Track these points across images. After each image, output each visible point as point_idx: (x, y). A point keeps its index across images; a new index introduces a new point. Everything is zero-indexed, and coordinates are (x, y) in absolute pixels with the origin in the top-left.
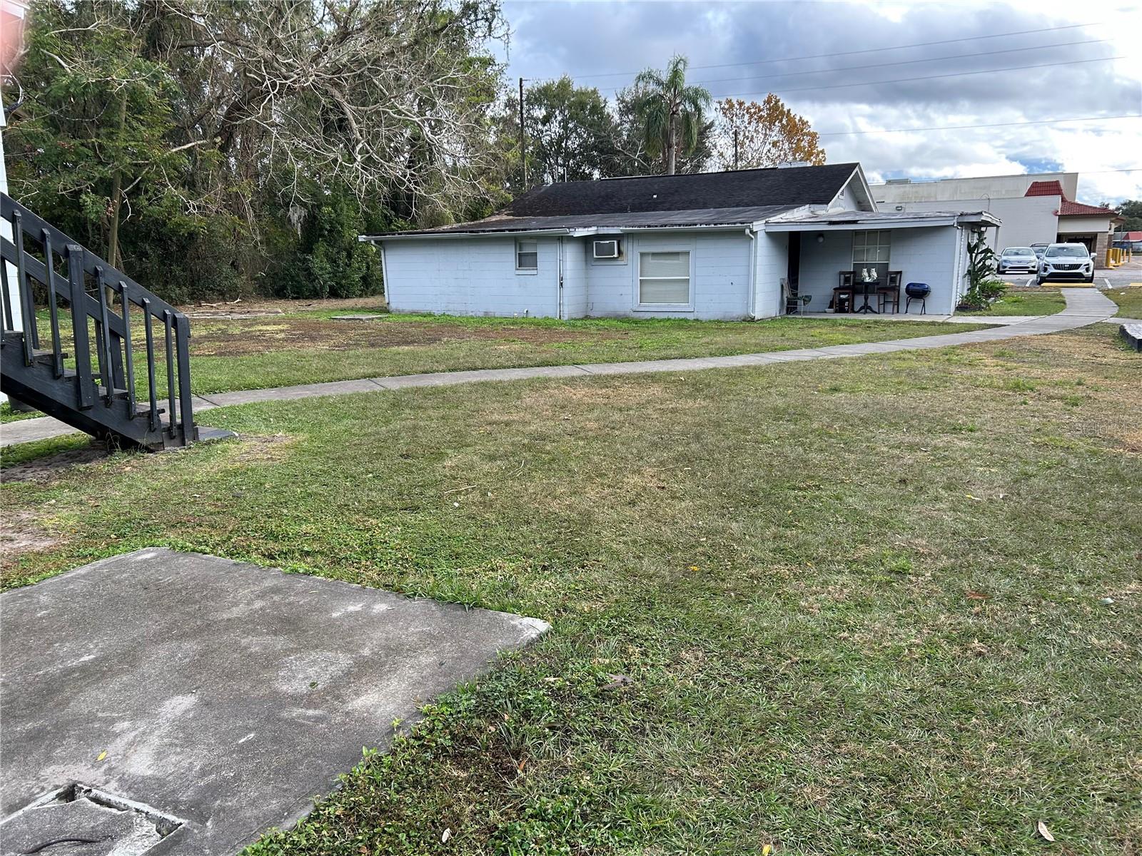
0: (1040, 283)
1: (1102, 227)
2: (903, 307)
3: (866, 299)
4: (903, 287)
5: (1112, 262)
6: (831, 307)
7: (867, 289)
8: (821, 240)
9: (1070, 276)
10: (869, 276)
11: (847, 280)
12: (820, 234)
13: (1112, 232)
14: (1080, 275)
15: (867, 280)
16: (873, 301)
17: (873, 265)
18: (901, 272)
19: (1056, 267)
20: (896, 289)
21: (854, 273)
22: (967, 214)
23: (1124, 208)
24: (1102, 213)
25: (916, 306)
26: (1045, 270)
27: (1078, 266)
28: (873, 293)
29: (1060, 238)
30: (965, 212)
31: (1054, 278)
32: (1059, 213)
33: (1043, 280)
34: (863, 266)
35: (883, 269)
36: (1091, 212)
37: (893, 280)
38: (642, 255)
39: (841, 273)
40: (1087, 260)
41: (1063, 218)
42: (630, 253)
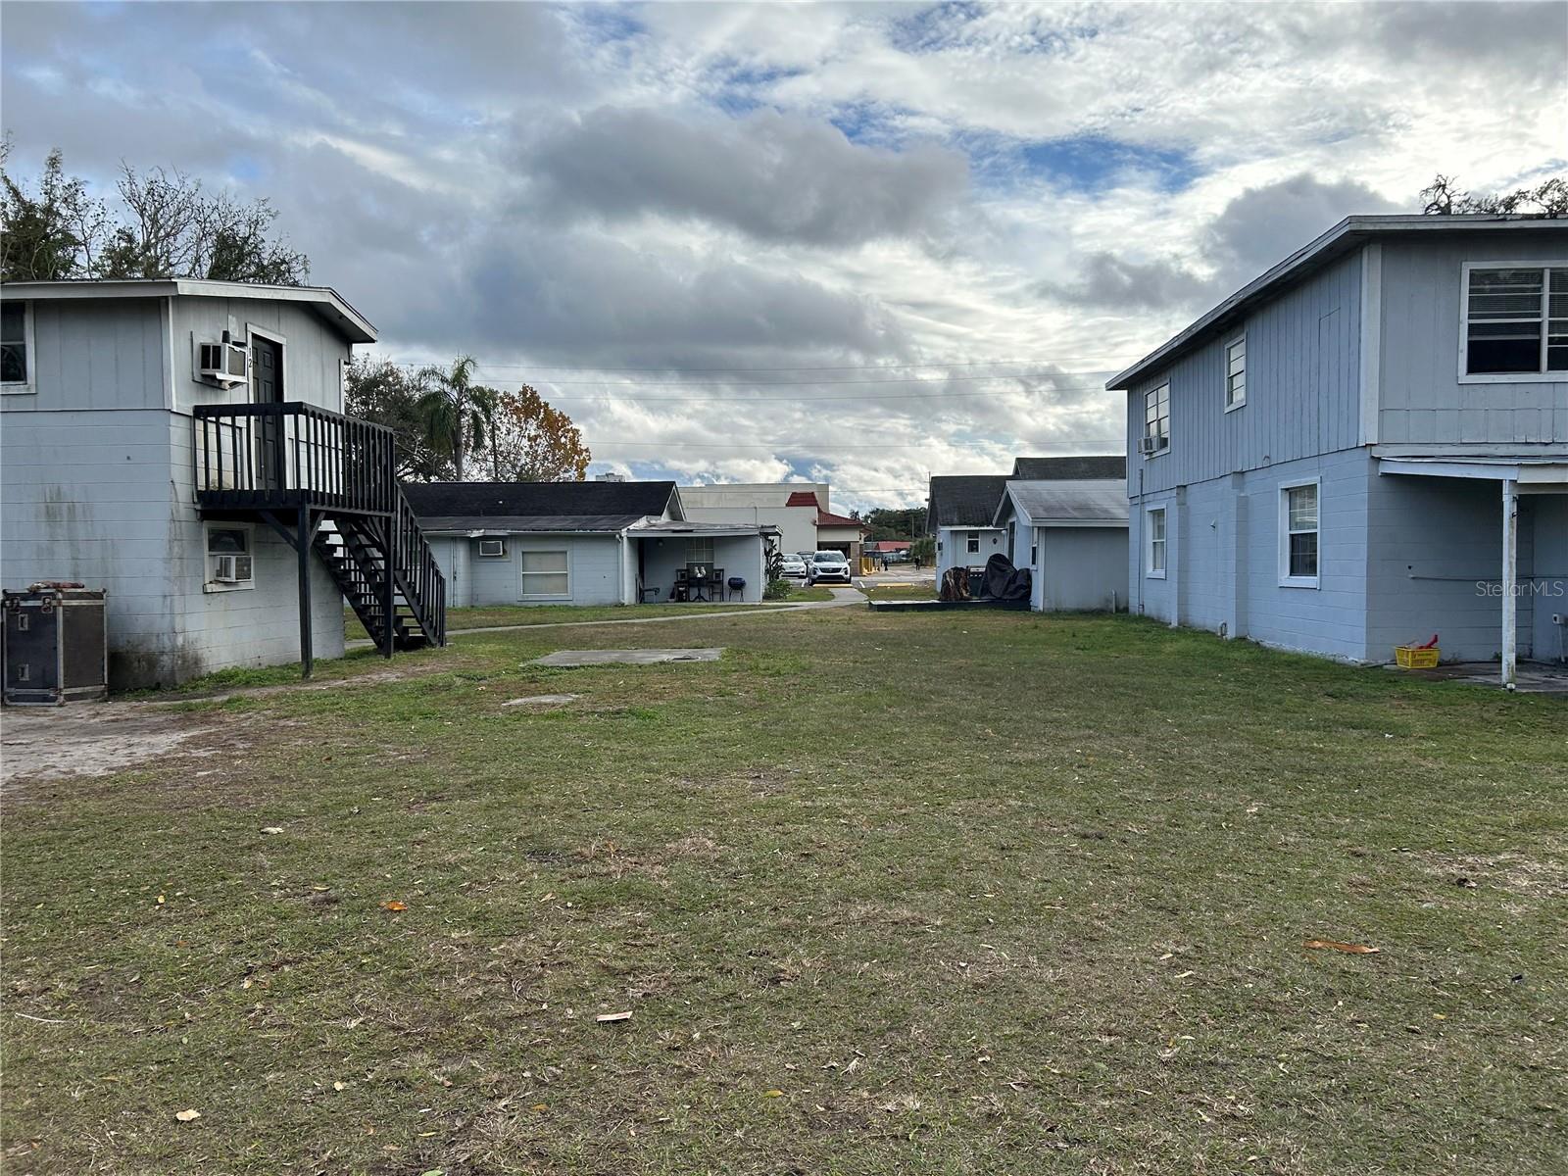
0: (811, 585)
1: (853, 537)
2: (726, 597)
3: (699, 590)
4: (726, 581)
5: (865, 571)
6: (672, 596)
7: (699, 583)
8: (661, 544)
9: (834, 578)
10: (700, 573)
11: (683, 576)
12: (660, 539)
13: (862, 542)
14: (841, 577)
15: (699, 575)
16: (705, 592)
17: (702, 565)
18: (723, 570)
19: (823, 570)
20: (721, 582)
21: (687, 570)
22: (766, 527)
23: (873, 516)
24: (852, 523)
25: (736, 596)
26: (815, 573)
27: (838, 570)
28: (703, 586)
29: (821, 547)
30: (765, 524)
31: (822, 579)
32: (817, 523)
33: (814, 581)
34: (694, 565)
35: (709, 567)
36: (844, 522)
37: (718, 576)
38: (523, 553)
39: (678, 571)
40: (845, 565)
41: (820, 528)
42: (513, 552)
